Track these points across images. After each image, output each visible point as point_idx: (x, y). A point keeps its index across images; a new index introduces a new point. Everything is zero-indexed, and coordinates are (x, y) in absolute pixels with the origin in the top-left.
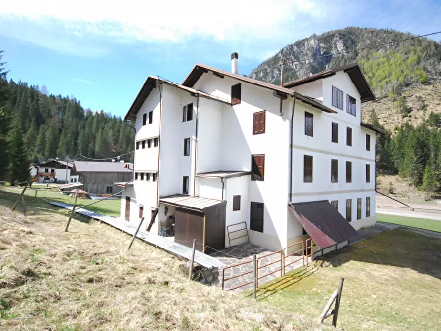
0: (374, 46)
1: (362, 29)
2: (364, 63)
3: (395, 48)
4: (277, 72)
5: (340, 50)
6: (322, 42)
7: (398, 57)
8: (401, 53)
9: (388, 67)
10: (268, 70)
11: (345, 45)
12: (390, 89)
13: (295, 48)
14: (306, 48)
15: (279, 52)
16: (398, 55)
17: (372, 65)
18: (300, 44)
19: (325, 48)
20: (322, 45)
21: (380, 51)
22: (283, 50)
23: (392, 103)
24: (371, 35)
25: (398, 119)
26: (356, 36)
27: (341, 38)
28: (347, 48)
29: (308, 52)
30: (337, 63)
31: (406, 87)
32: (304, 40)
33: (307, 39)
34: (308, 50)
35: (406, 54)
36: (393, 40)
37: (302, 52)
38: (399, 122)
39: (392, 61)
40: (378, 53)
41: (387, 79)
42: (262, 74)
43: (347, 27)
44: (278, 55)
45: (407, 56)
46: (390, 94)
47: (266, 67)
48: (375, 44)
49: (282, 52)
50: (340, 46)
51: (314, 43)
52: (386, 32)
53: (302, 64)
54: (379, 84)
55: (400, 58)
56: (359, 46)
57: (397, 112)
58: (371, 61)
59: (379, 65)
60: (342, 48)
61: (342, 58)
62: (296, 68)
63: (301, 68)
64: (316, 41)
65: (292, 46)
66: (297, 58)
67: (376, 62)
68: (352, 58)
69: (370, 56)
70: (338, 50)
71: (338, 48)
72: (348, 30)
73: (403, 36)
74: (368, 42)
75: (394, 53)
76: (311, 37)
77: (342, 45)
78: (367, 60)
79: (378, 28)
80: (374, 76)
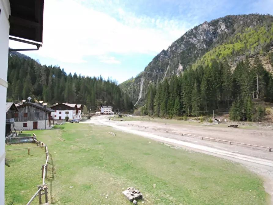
0: (246, 24)
1: (236, 16)
2: (240, 35)
3: (261, 24)
4: (183, 46)
5: (223, 29)
6: (211, 26)
8: (265, 26)
9: (256, 36)
10: (178, 45)
11: (226, 26)
12: (261, 49)
13: (194, 31)
15: (184, 34)
16: (263, 28)
17: (245, 36)
18: (196, 28)
19: (213, 29)
20: (211, 27)
21: (250, 27)
22: (187, 32)
23: (263, 57)
24: (243, 18)
25: (268, 67)
26: (233, 20)
27: (223, 22)
28: (227, 27)
29: (203, 33)
30: (222, 37)
31: (272, 46)
32: (200, 25)
33: (202, 25)
34: (202, 31)
35: (269, 27)
36: (259, 20)
37: (199, 33)
38: (269, 69)
39: (259, 32)
40: (249, 29)
41: (257, 43)
42: (174, 48)
44: (183, 36)
45: (269, 28)
46: (261, 52)
47: (176, 43)
48: (246, 23)
49: (185, 34)
50: (223, 27)
51: (206, 26)
52: (253, 15)
53: (199, 39)
54: (252, 46)
55: (265, 29)
56: (236, 26)
57: (267, 63)
58: (244, 34)
59: (250, 35)
60: (224, 28)
61: (225, 34)
62: (195, 42)
63: (198, 42)
64: (207, 25)
65: (192, 30)
66: (195, 37)
67: (248, 33)
68: (231, 33)
69: (243, 31)
70: (222, 29)
71: (222, 28)
72: (227, 17)
73: (265, 17)
74: (242, 22)
75: (260, 27)
76: (204, 24)
77: (224, 26)
78: (242, 34)
79: (248, 14)
80: (247, 42)
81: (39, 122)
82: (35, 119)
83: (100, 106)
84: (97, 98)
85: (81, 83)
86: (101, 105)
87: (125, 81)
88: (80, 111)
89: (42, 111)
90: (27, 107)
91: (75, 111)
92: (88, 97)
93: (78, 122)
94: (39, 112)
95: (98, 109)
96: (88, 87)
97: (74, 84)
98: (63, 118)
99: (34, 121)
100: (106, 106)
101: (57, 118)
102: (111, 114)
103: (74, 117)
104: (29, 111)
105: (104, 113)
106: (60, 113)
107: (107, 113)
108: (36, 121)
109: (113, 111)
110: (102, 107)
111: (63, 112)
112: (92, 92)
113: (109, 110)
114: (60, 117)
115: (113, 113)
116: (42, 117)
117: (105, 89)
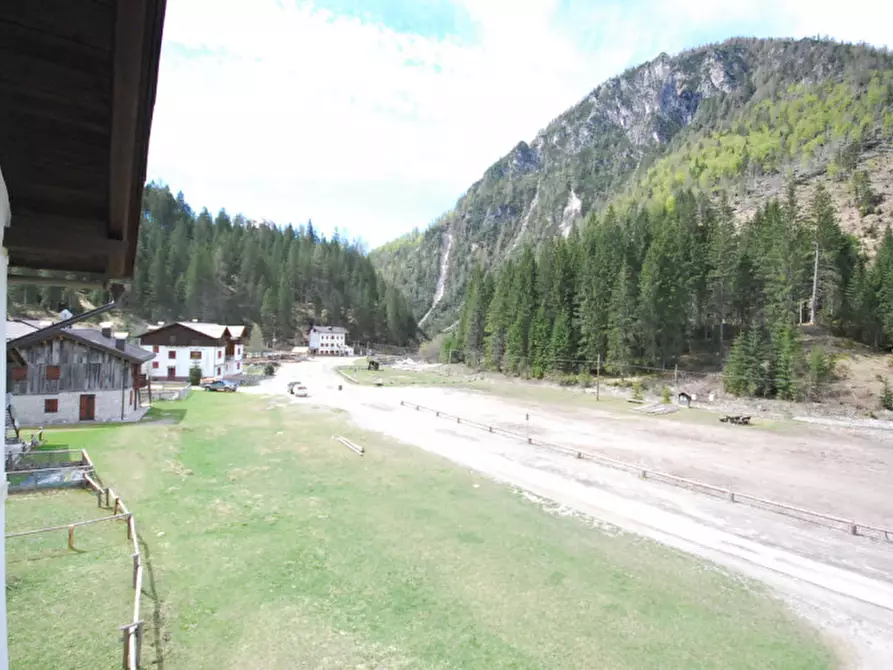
0: (789, 72)
1: (762, 42)
2: (768, 108)
3: (836, 74)
4: (586, 133)
5: (716, 83)
6: (679, 70)
7: (845, 91)
8: (849, 83)
9: (820, 114)
10: (569, 130)
11: (727, 73)
12: (831, 157)
13: (624, 84)
14: (646, 83)
15: (591, 94)
16: (842, 88)
17: (786, 110)
18: (631, 75)
19: (684, 82)
20: (679, 76)
21: (803, 82)
22: (599, 88)
23: (837, 185)
24: (782, 51)
25: (851, 218)
26: (751, 55)
27: (719, 59)
28: (731, 78)
29: (651, 91)
30: (711, 111)
31: (865, 151)
32: (642, 67)
33: (649, 65)
34: (649, 86)
35: (861, 84)
36: (832, 60)
37: (638, 91)
38: (853, 225)
39: (830, 101)
40: (799, 87)
41: (820, 138)
42: (555, 139)
43: (732, 39)
44: (587, 99)
45: (862, 89)
46: (832, 167)
47: (564, 123)
48: (792, 67)
49: (596, 93)
50: (718, 76)
51: (664, 71)
52: (814, 42)
53: (637, 115)
54: (804, 148)
55: (848, 92)
56: (757, 76)
57: (848, 205)
58: (783, 104)
59: (801, 110)
60: (722, 79)
61: (722, 101)
62: (625, 122)
63: (635, 123)
64: (668, 67)
65: (617, 81)
66: (627, 104)
67: (795, 103)
68: (741, 98)
69: (781, 93)
70: (712, 84)
71: (714, 81)
72: (734, 43)
73: (851, 50)
74: (777, 65)
75: (833, 85)
76: (656, 61)
77: (722, 73)
78: (775, 102)
79: (798, 37)
80: (791, 131)
81: (99, 394)
82: (86, 388)
83: (307, 328)
84: (298, 299)
85: (243, 248)
86: (311, 324)
87: (391, 240)
88: (241, 347)
89: (110, 360)
90: (56, 345)
91: (223, 350)
92: (266, 296)
93: (234, 390)
94: (100, 361)
95: (301, 335)
96: (269, 260)
97: (219, 250)
98: (183, 371)
99: (83, 393)
100: (326, 325)
101: (163, 372)
102: (342, 355)
103: (219, 370)
104: (64, 358)
105: (321, 349)
106: (172, 355)
107: (329, 349)
108: (89, 393)
109: (348, 343)
110: (315, 331)
111: (184, 353)
112: (282, 280)
113: (335, 341)
114: (172, 370)
115: (350, 350)
116: (111, 378)
117: (325, 269)
